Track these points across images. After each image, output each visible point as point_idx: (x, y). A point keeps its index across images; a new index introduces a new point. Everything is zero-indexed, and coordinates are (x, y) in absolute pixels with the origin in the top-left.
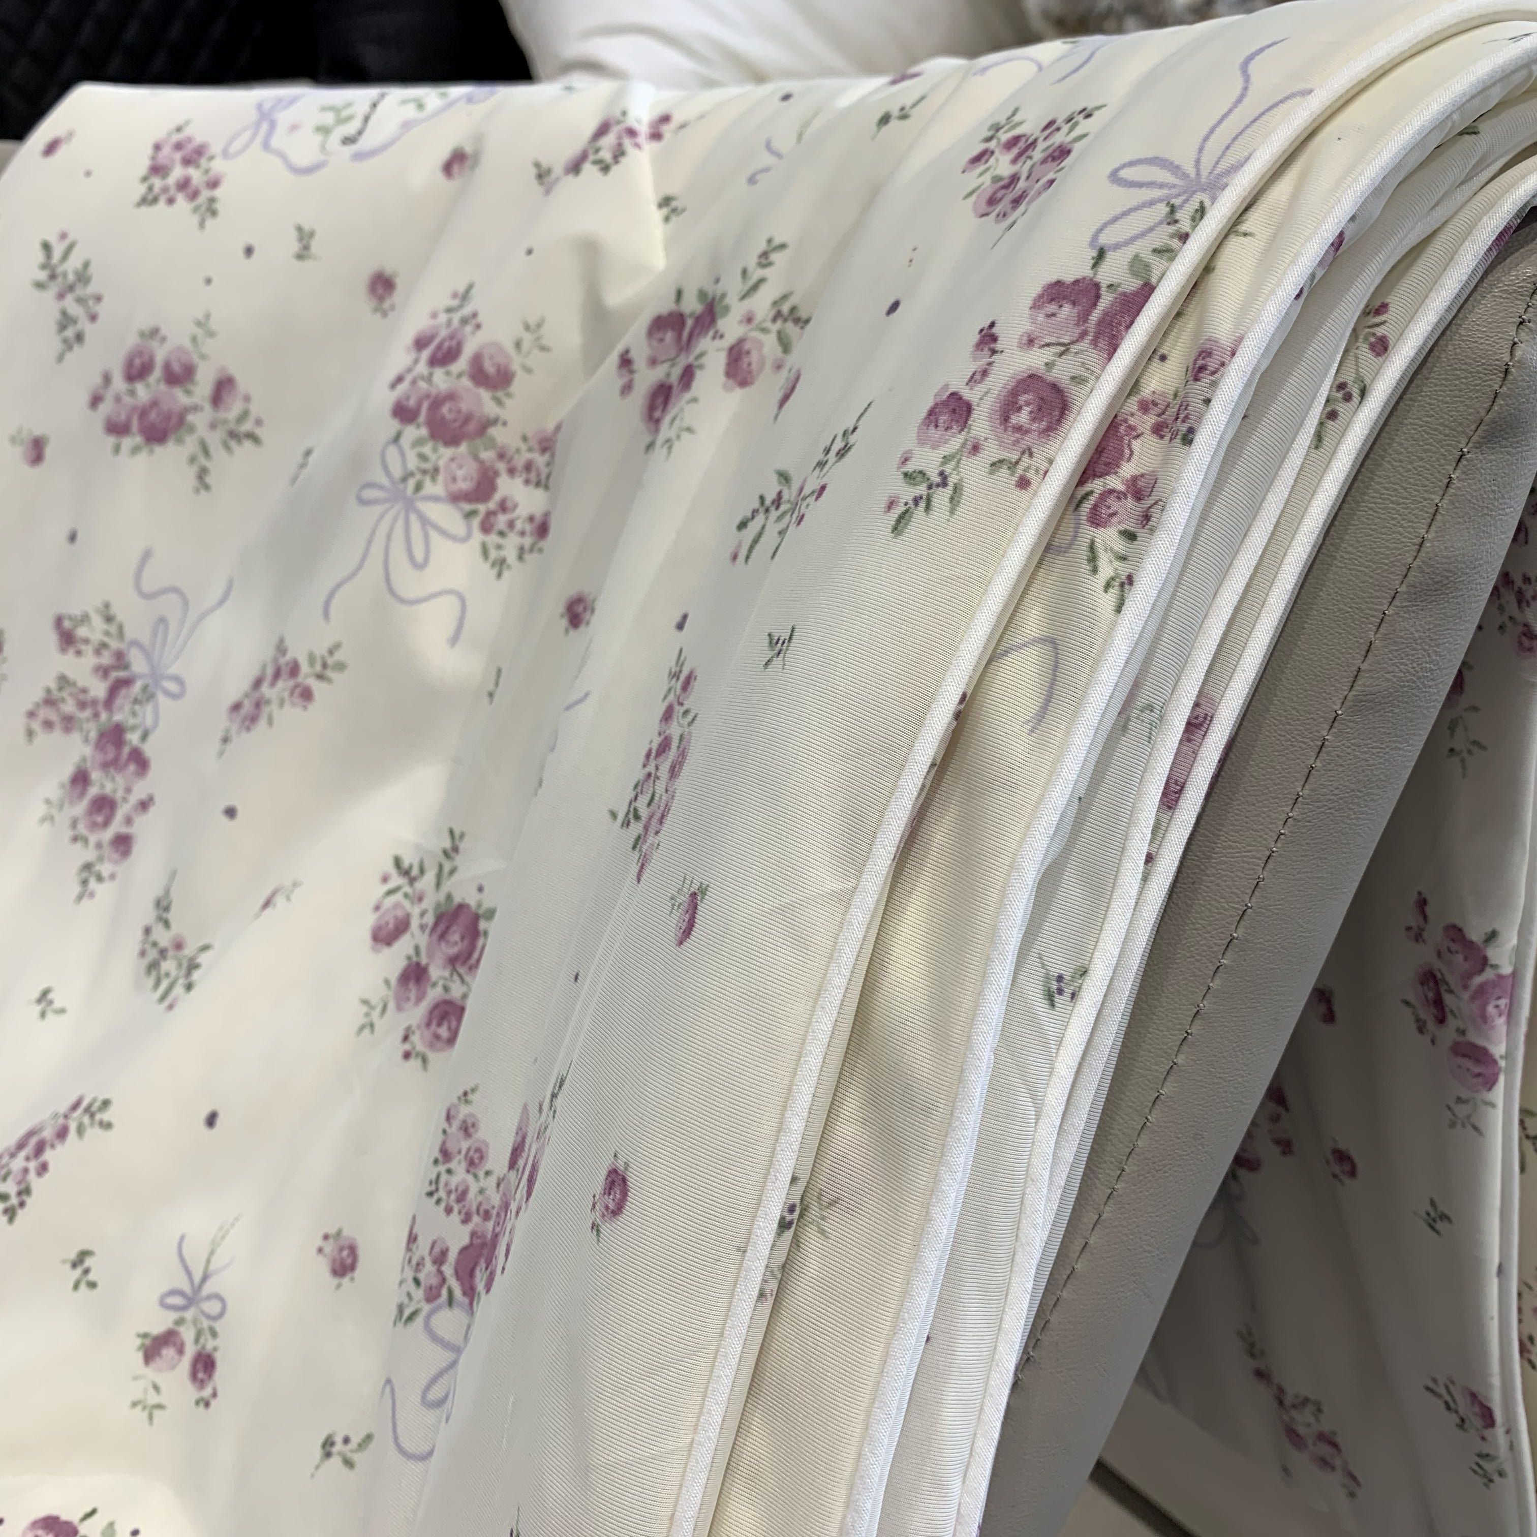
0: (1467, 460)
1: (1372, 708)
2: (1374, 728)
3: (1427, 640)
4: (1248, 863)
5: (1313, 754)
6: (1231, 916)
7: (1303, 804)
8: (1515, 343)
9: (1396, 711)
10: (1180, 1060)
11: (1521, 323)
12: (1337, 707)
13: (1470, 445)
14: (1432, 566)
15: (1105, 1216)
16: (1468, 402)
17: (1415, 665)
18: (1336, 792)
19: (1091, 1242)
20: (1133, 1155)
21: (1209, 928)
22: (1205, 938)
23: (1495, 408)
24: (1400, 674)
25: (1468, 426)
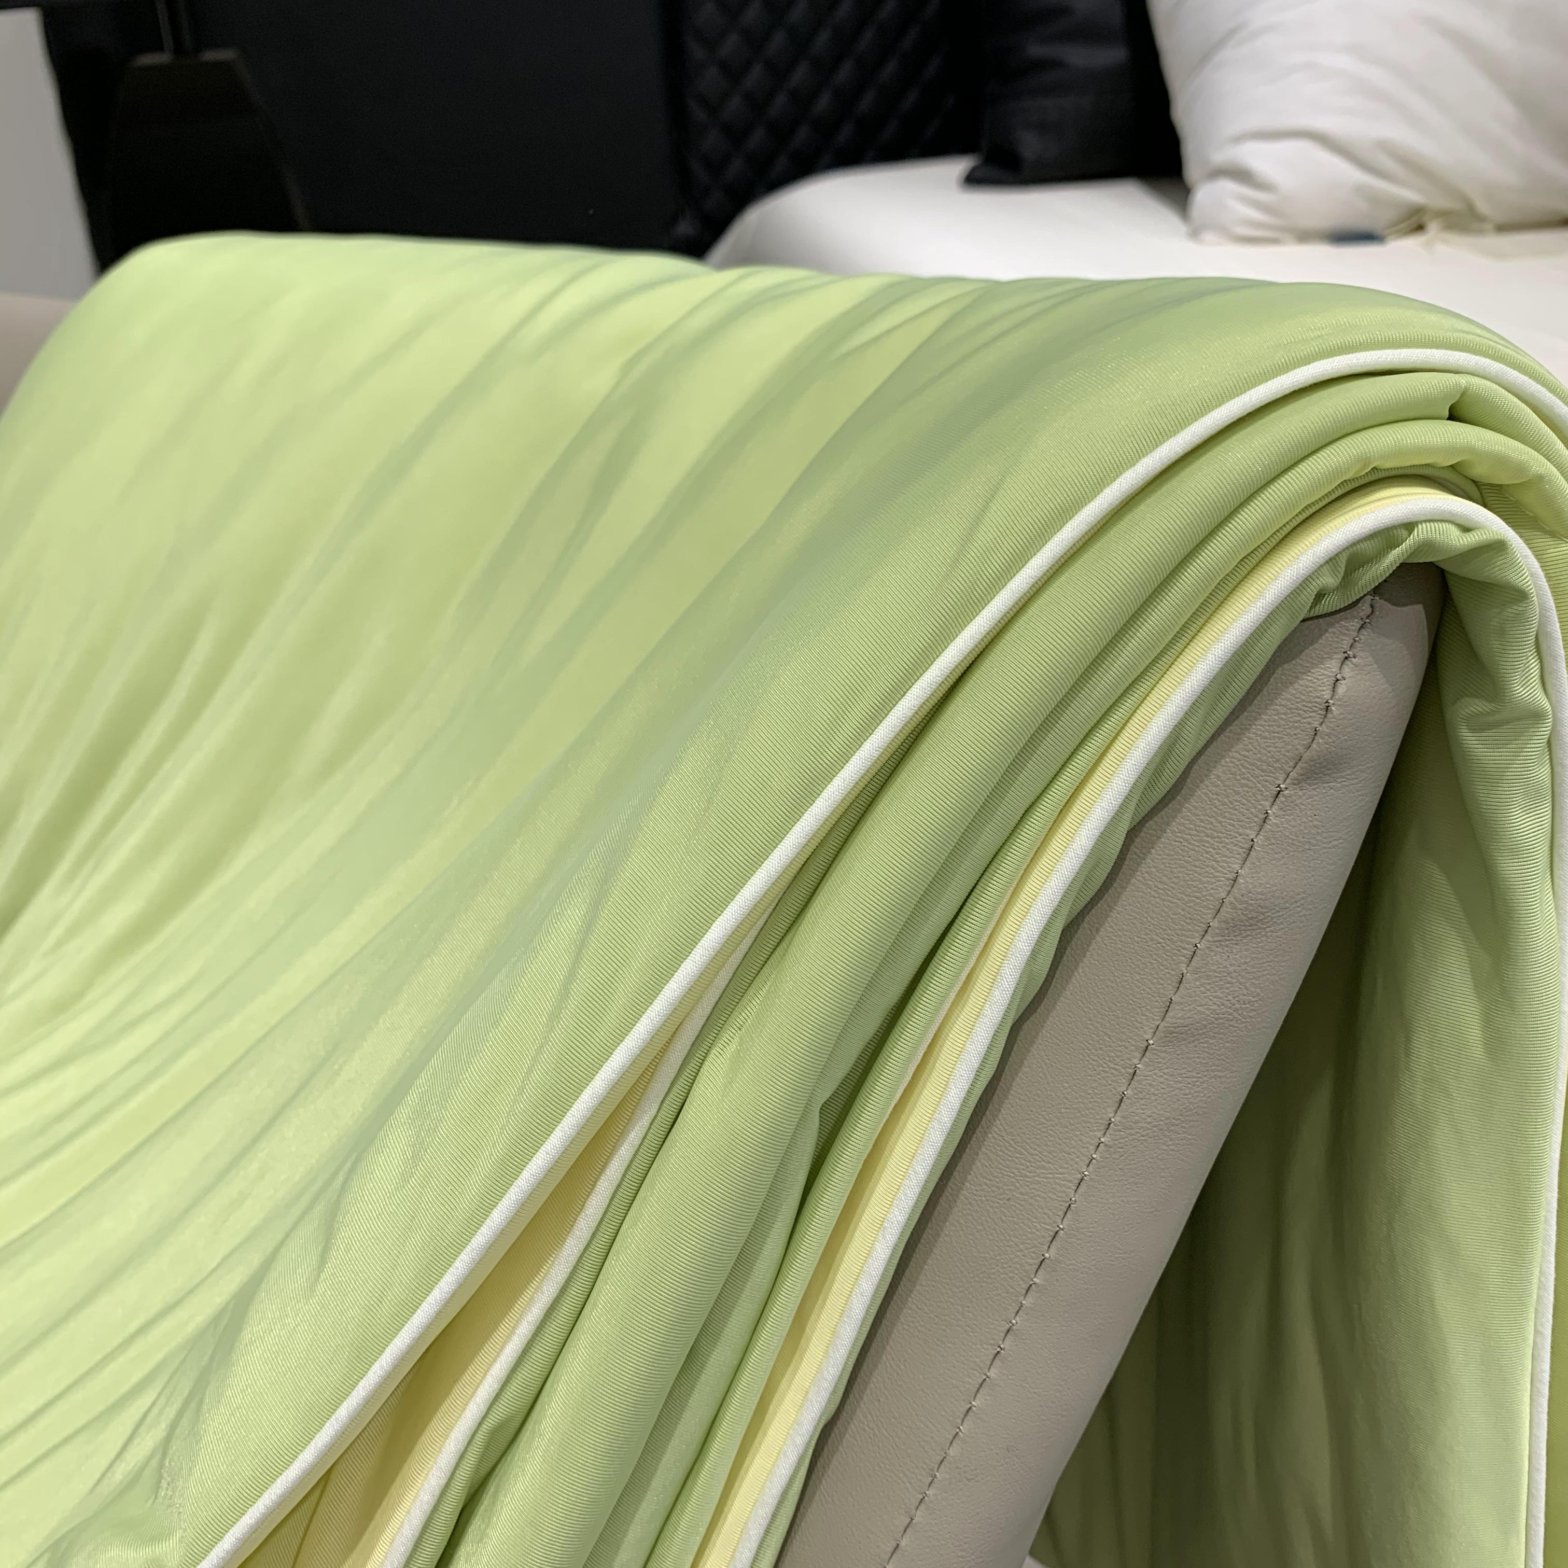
0: (1285, 796)
1: (1185, 1040)
2: (1188, 1058)
3: (1243, 974)
4: (1060, 1185)
5: (1125, 1082)
6: (1043, 1237)
7: (1115, 1130)
8: (1338, 680)
9: (1212, 1041)
10: (992, 1373)
11: (1346, 658)
12: (1147, 1037)
13: (1288, 781)
14: (1245, 901)
15: (916, 1520)
16: (1286, 738)
17: (1230, 997)
18: (1149, 1120)
19: (903, 1543)
20: (945, 1463)
21: (1021, 1247)
22: (1018, 1256)
23: (1314, 746)
24: (1215, 1007)
25: (1287, 763)
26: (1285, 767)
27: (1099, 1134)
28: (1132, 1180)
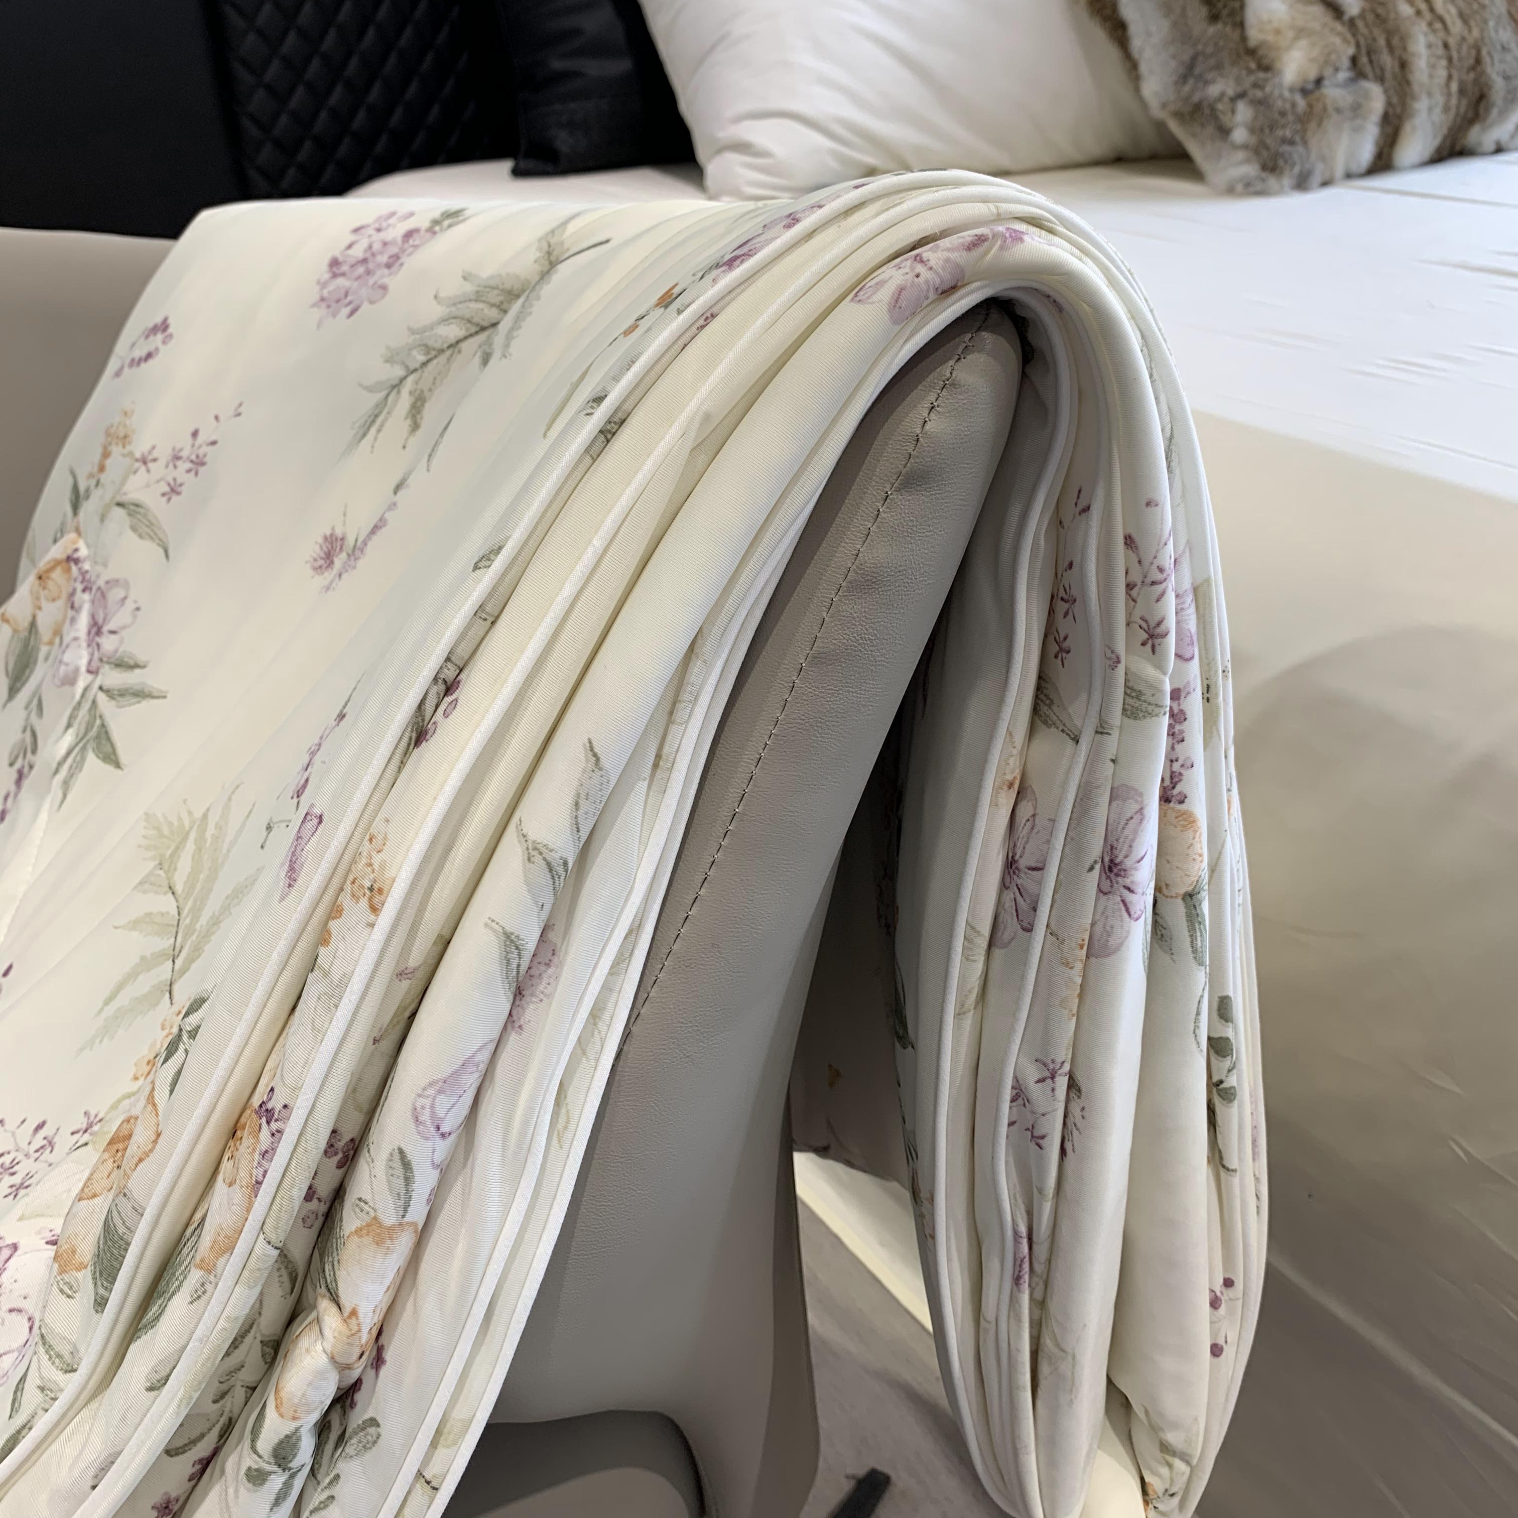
0: (890, 499)
1: (824, 663)
2: (828, 676)
3: (864, 619)
4: (745, 762)
5: (788, 692)
6: (734, 797)
7: (780, 724)
8: (926, 422)
9: (843, 665)
10: (702, 893)
11: (933, 408)
12: (801, 662)
13: (893, 489)
14: (862, 568)
15: (651, 995)
17: (855, 635)
18: (803, 718)
20: (670, 955)
23: (909, 465)
24: (844, 641)
26: (891, 479)
27: (771, 728)
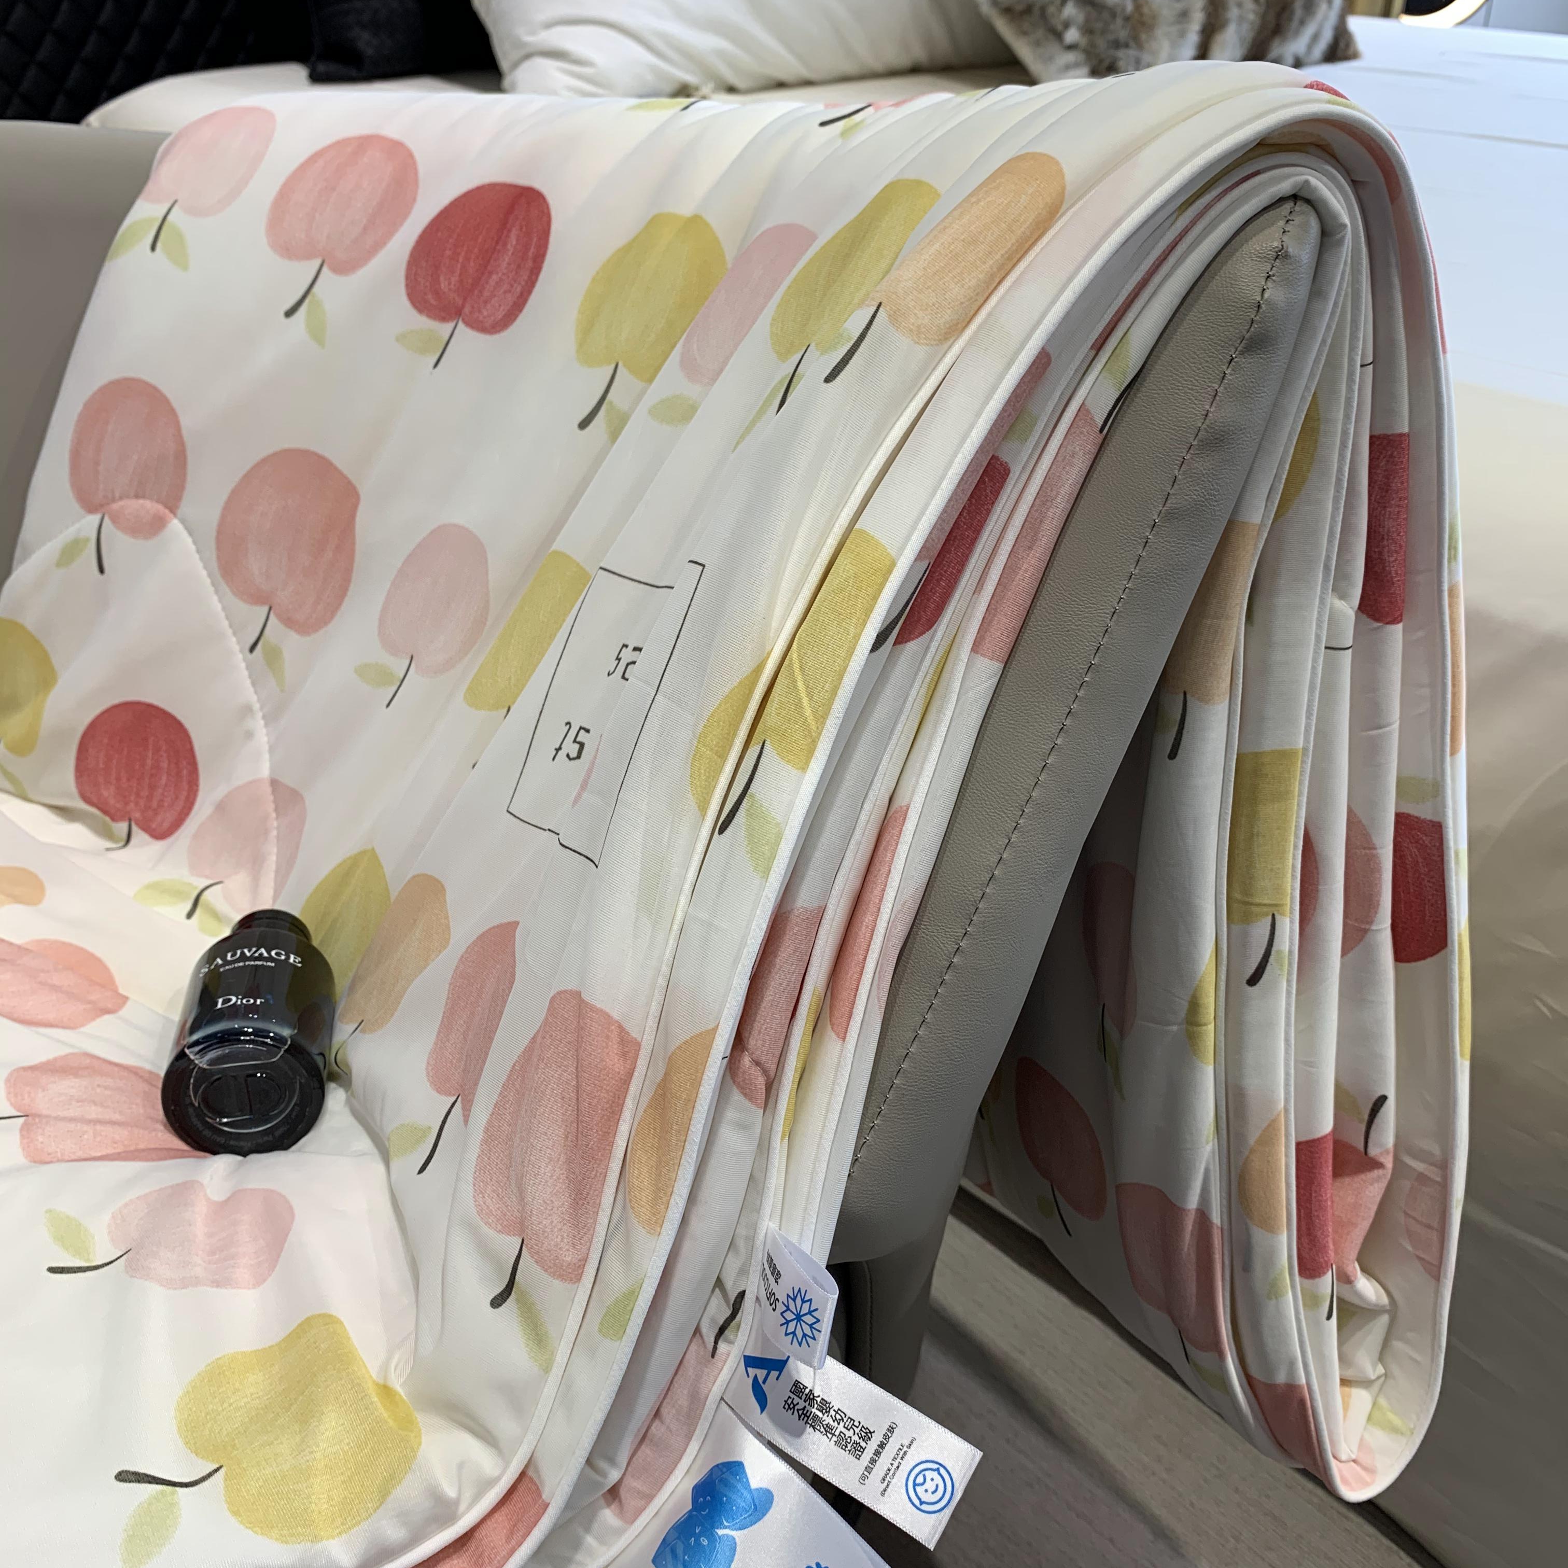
0: (1235, 362)
1: (1176, 518)
2: (1179, 531)
3: (1211, 475)
4: (1101, 616)
6: (1091, 650)
7: (1135, 579)
8: (1264, 290)
9: (1191, 520)
10: (1059, 742)
11: (1268, 277)
13: (1237, 353)
14: (1213, 428)
16: (1235, 326)
17: (1203, 491)
18: (1155, 571)
19: (1005, 856)
20: (1030, 801)
21: (1077, 658)
22: (1074, 665)
23: (1252, 329)
24: (1194, 497)
25: (1236, 341)
26: (1235, 344)
27: (1125, 582)
28: (1144, 612)
